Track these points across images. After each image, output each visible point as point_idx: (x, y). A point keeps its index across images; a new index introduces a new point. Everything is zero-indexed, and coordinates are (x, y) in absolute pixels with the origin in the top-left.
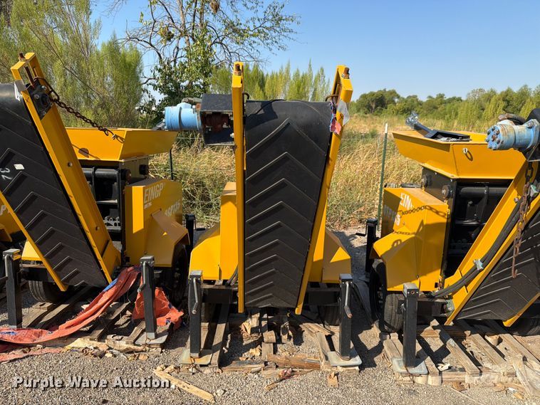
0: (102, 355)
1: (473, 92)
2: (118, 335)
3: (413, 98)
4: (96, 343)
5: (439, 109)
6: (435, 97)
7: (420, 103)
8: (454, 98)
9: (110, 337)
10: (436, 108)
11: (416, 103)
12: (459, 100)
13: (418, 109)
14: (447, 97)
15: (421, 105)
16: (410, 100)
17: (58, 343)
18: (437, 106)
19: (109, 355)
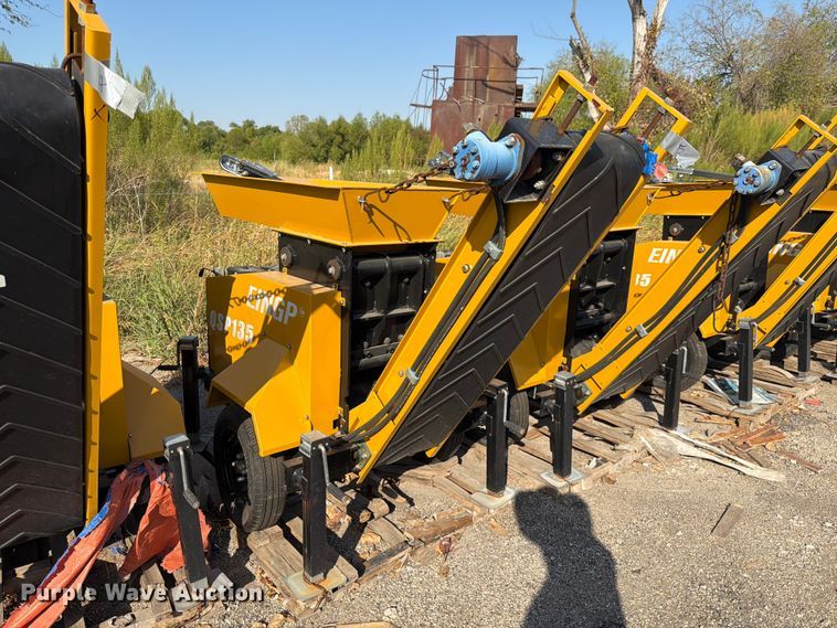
1: (293, 119)
3: (209, 126)
5: (252, 144)
6: (241, 124)
7: (222, 134)
8: (268, 128)
10: (246, 141)
11: (215, 133)
12: (276, 130)
13: (220, 142)
14: (259, 125)
15: (223, 136)
16: (204, 128)
18: (247, 138)
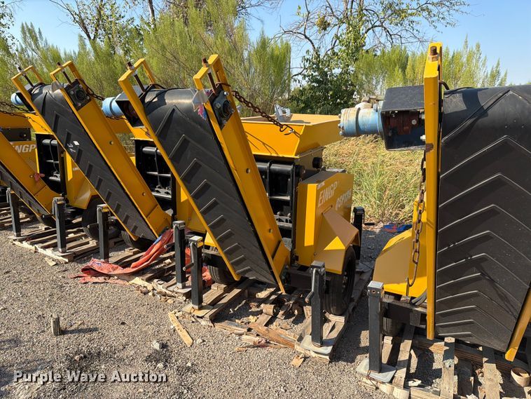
0: (146, 293)
2: (162, 280)
4: (146, 284)
9: (155, 280)
17: (126, 277)
19: (150, 294)
